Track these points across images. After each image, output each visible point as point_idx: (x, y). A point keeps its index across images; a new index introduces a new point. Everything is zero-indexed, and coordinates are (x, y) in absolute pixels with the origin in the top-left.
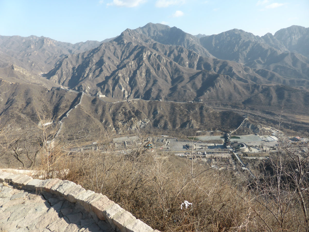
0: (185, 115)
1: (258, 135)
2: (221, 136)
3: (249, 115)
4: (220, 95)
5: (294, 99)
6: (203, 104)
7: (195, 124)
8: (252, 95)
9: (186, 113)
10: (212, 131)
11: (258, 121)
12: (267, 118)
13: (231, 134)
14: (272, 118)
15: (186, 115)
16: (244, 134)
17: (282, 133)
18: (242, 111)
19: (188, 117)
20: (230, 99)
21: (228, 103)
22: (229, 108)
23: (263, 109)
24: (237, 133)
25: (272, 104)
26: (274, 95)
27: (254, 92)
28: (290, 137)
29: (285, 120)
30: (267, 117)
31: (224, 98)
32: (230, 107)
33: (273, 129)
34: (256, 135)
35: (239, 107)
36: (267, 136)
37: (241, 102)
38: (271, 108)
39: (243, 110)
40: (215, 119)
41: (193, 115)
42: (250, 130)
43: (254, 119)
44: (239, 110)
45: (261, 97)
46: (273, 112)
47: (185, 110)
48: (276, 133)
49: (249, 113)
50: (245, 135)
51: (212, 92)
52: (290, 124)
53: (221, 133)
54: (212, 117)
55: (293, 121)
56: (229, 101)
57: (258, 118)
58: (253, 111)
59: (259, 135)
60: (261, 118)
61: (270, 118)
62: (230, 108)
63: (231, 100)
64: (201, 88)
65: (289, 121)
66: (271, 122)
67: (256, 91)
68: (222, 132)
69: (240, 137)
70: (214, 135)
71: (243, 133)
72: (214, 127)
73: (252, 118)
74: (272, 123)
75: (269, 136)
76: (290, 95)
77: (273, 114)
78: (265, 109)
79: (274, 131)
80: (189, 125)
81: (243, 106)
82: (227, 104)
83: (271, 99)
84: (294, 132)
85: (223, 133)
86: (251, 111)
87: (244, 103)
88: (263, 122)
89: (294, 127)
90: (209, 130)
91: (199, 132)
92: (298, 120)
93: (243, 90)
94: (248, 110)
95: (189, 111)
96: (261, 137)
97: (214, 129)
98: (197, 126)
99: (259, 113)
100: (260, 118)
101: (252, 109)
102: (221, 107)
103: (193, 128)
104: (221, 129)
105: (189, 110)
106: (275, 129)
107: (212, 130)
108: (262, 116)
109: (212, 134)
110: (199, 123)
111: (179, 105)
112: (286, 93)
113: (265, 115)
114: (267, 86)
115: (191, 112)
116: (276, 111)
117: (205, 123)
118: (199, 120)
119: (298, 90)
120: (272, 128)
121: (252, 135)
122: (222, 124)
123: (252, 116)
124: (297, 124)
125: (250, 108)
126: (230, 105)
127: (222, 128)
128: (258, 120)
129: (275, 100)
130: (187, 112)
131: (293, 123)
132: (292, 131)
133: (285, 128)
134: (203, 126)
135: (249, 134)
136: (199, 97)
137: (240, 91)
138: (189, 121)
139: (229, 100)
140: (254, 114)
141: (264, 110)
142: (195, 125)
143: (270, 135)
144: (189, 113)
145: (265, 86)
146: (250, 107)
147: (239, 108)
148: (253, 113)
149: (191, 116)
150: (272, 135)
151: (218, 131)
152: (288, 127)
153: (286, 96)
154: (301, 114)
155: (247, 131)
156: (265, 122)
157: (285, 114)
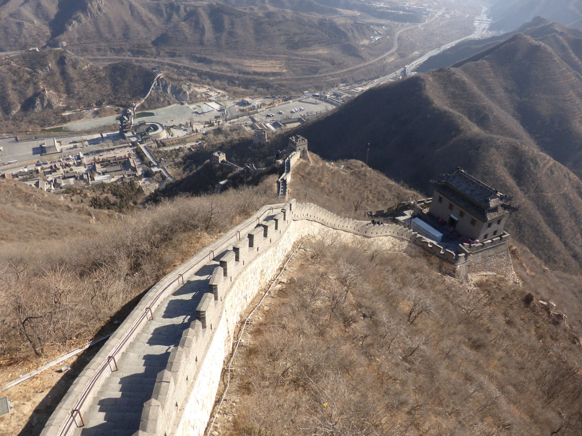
0: (26, 82)
1: (186, 104)
2: (118, 115)
3: (168, 67)
4: (104, 30)
5: (239, 31)
6: (64, 52)
7: (55, 98)
8: (169, 26)
9: (29, 76)
10: (96, 109)
11: (185, 78)
12: (199, 70)
13: (135, 109)
14: (208, 70)
15: (28, 82)
16: (159, 105)
17: (225, 96)
18: (154, 60)
19: (35, 84)
20: (126, 36)
21: (124, 45)
22: (127, 57)
23: (191, 53)
24: (147, 106)
25: (205, 42)
26: (207, 24)
27: (172, 20)
28: (238, 101)
29: (228, 70)
30: (201, 69)
31: (114, 36)
32: (129, 53)
33: (211, 90)
34: (182, 104)
35: (148, 53)
36: (201, 104)
37: (150, 42)
38: (205, 50)
39: (155, 58)
40: (96, 83)
41: (45, 79)
42: (170, 95)
43: (178, 75)
44: (149, 60)
45: (185, 28)
46: (208, 57)
47: (24, 70)
48: (217, 95)
49: (168, 64)
50: (163, 106)
51: (85, 24)
52: (236, 77)
53: (116, 111)
54: (90, 79)
55: (240, 72)
56: (126, 41)
57: (184, 72)
58: (175, 58)
59: (189, 104)
60: (189, 72)
61: (204, 70)
62: (129, 56)
63: (128, 38)
64: (57, 16)
65: (235, 71)
66: (206, 77)
67: (175, 17)
68: (117, 108)
69: (153, 113)
70: (101, 117)
71: (159, 103)
72: (98, 100)
73: (173, 74)
74: (209, 79)
75: (205, 103)
76: (232, 24)
77: (208, 62)
78: (195, 53)
79: (213, 92)
80: (41, 101)
81: (154, 49)
82: (122, 48)
83: (203, 31)
84: (243, 91)
85: (119, 109)
86: (170, 58)
87: (155, 43)
88: (193, 78)
89: (243, 82)
90: (88, 106)
91: (67, 113)
92: (247, 69)
93: (151, 16)
94: (165, 57)
95: (35, 72)
96: (192, 107)
97: (99, 104)
98: (60, 101)
99: (185, 62)
100: (187, 72)
101: (172, 55)
102: (110, 55)
103: (52, 108)
104: (114, 102)
105: (33, 67)
106: (215, 89)
107: (94, 105)
108: (190, 66)
109: (97, 114)
110: (65, 96)
111: (6, 59)
112: (226, 19)
113: (196, 64)
114: (194, 7)
115: (38, 73)
116: (213, 55)
117: (77, 94)
118: (62, 89)
119: (245, 14)
120: (209, 89)
121: (175, 105)
122: (115, 90)
123: (173, 68)
124: (246, 76)
125: (167, 52)
126: (129, 50)
127: (116, 100)
128: (185, 76)
129: (209, 34)
130: (30, 73)
131: (241, 75)
132: (241, 89)
133: (230, 84)
134: (74, 101)
135: (170, 104)
136: (57, 38)
137: (145, 19)
138: (38, 94)
139: (126, 39)
140: (177, 65)
141: (194, 55)
142: (54, 101)
143: (206, 101)
144: (34, 75)
145: (189, 6)
146: (168, 51)
147: (147, 55)
148: (174, 63)
149: (42, 82)
150: (210, 101)
151: (107, 106)
152: (234, 83)
153: (227, 25)
154: (251, 57)
155: (164, 99)
156: (198, 77)
157: (229, 60)
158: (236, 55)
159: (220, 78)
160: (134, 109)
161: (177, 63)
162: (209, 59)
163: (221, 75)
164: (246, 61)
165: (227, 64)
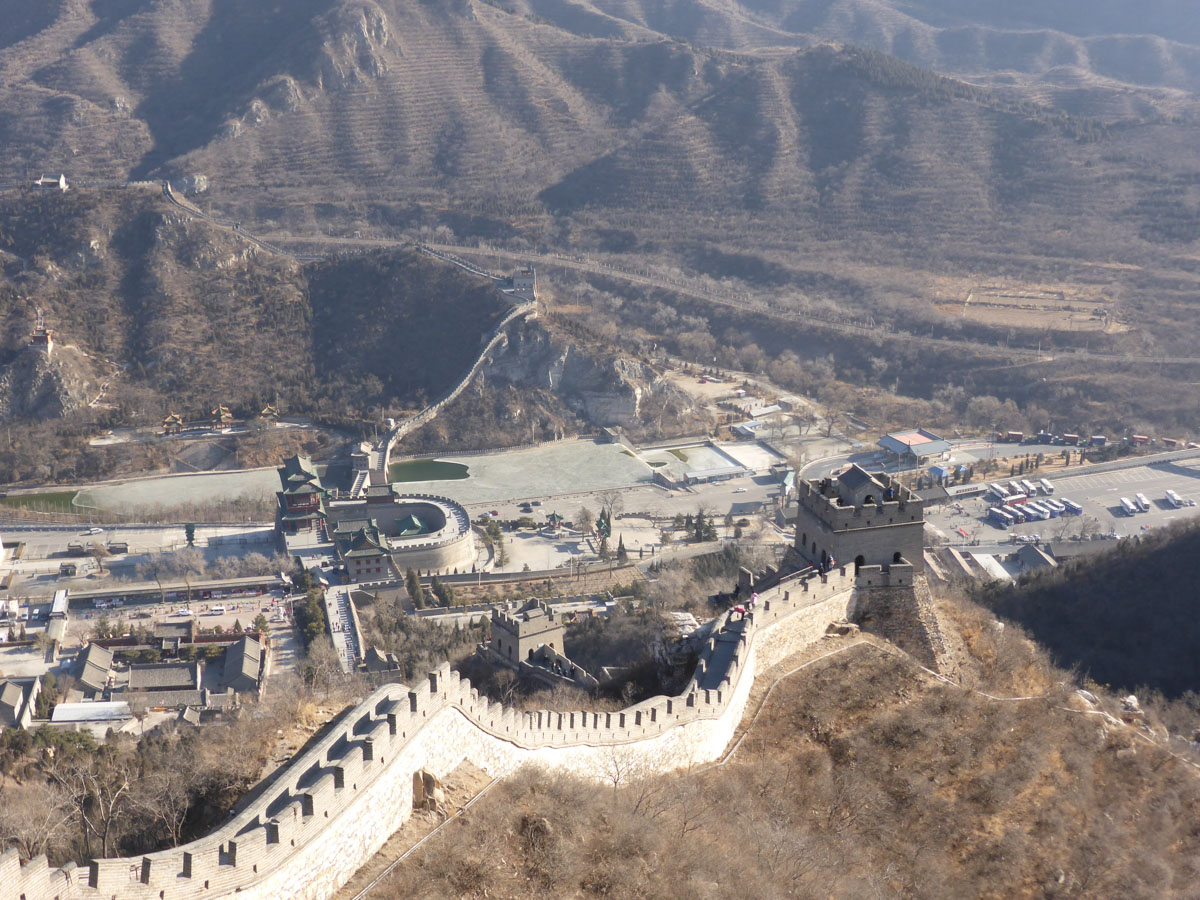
1: (623, 440)
3: (590, 287)
4: (364, 135)
5: (926, 155)
7: (78, 373)
8: (632, 132)
10: (226, 431)
11: (648, 336)
12: (718, 306)
13: (391, 445)
14: (758, 306)
16: (502, 436)
17: (810, 419)
20: (446, 162)
21: (430, 197)
23: (701, 237)
24: (444, 435)
25: (771, 198)
26: (790, 125)
27: (650, 111)
29: (850, 312)
31: (400, 161)
32: (442, 229)
33: (753, 391)
34: (604, 439)
35: (519, 233)
36: (690, 445)
37: (537, 190)
38: (762, 228)
39: (543, 252)
42: (557, 398)
43: (625, 321)
44: (514, 256)
46: (769, 257)
48: (773, 414)
50: (517, 444)
51: (299, 112)
52: (880, 344)
55: (902, 321)
56: (441, 184)
57: (653, 311)
58: (624, 257)
59: (633, 440)
60: (674, 312)
61: (740, 307)
63: (452, 173)
66: (746, 334)
67: (663, 98)
68: (318, 433)
71: (501, 428)
72: (248, 395)
73: (601, 315)
74: (754, 346)
75: (709, 445)
78: (716, 240)
79: (762, 402)
81: (546, 221)
82: (419, 209)
83: (764, 155)
86: (605, 256)
87: (556, 195)
88: (685, 337)
89: (907, 364)
90: (203, 418)
91: (109, 440)
92: (940, 314)
93: (564, 91)
94: (586, 248)
96: (645, 454)
97: (244, 414)
99: (667, 274)
100: (666, 312)
101: (617, 243)
104: (311, 409)
106: (772, 389)
107: (226, 416)
108: (683, 291)
109: (226, 453)
110: (117, 369)
113: (710, 282)
116: (794, 249)
117: (171, 366)
118: (116, 340)
119: (964, 93)
120: (744, 386)
121: (572, 441)
123: (607, 294)
124: (927, 341)
125: (600, 232)
126: (445, 218)
127: (322, 402)
128: (652, 327)
129: (789, 170)
131: (904, 336)
132: (892, 399)
133: (847, 372)
134: (151, 393)
135: (547, 436)
136: (181, 159)
137: (538, 102)
138: (16, 350)
139: (441, 176)
140: (628, 283)
141: (709, 245)
142: (74, 385)
143: (717, 435)
145: (730, 58)
146: (604, 225)
147: (515, 239)
148: (617, 274)
149: (48, 306)
150: (739, 437)
151: (278, 425)
152: (866, 366)
153: (875, 132)
154: (965, 264)
155: (528, 412)
156: (706, 334)
157: (862, 273)
158: (897, 251)
159: (809, 342)
160: (386, 445)
161: (627, 277)
162: (773, 266)
163: (813, 329)
164: (941, 280)
165: (849, 289)
